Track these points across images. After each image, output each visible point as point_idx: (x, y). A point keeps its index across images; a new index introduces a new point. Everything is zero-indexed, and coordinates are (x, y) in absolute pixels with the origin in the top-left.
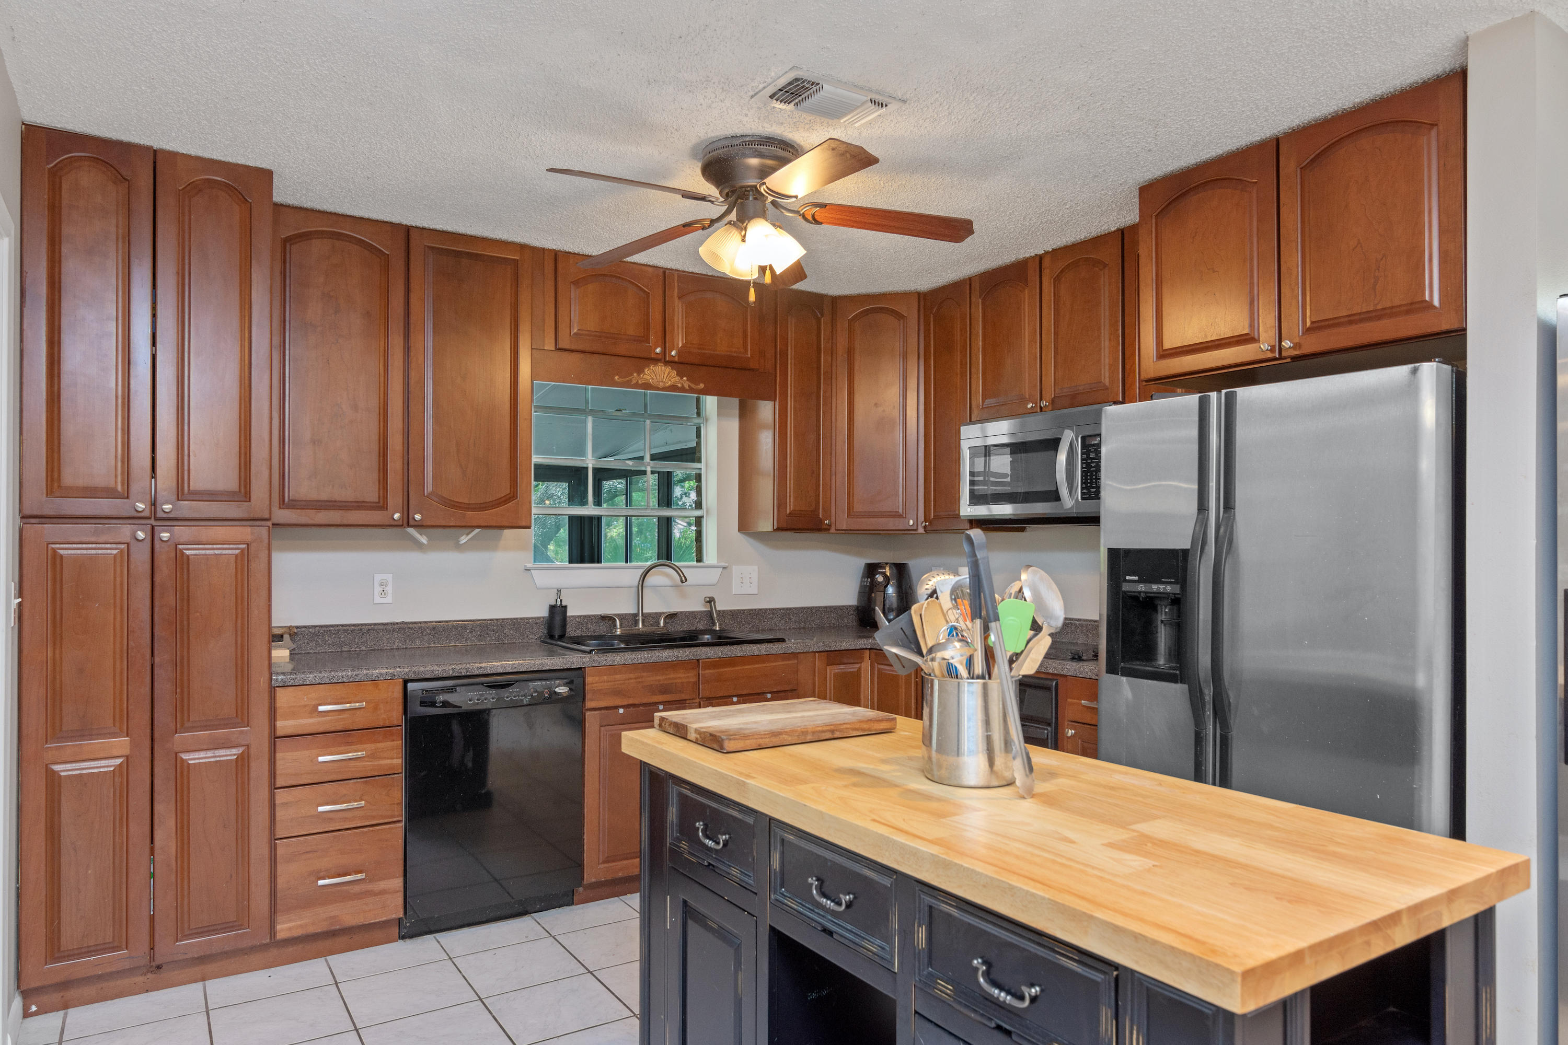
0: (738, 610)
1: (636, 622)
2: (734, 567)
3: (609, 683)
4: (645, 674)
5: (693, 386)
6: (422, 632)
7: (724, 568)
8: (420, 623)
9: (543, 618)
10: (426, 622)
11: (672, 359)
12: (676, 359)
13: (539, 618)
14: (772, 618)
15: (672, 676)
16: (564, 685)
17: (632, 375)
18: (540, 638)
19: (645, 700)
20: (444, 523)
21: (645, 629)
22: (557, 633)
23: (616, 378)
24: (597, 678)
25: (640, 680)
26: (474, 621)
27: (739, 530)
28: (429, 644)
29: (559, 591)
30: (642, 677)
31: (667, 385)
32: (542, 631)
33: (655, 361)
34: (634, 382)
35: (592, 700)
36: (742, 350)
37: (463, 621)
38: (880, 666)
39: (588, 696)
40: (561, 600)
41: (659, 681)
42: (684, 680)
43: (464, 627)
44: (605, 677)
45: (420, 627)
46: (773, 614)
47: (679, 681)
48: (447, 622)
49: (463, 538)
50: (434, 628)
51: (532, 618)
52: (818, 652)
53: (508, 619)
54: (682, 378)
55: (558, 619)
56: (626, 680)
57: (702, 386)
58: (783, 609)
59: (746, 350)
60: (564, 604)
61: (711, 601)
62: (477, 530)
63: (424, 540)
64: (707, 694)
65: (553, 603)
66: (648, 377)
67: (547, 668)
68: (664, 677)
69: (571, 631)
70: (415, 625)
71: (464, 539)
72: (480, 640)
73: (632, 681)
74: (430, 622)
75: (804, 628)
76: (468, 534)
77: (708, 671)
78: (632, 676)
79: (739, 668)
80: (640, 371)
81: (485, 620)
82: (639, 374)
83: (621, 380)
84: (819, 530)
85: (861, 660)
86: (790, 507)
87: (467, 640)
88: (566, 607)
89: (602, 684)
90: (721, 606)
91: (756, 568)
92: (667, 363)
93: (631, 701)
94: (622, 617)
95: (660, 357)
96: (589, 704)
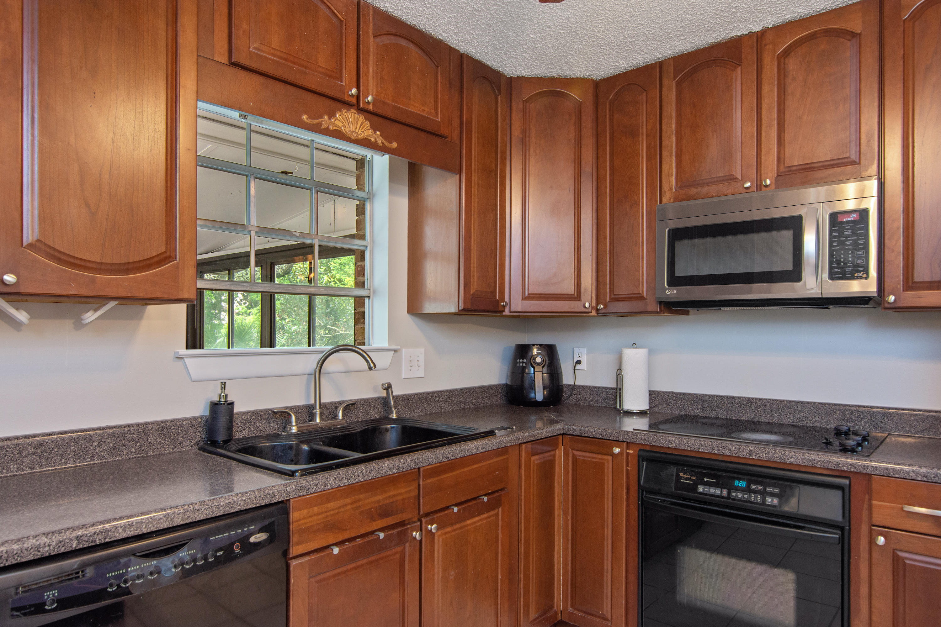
0: (409, 395)
1: (312, 417)
2: (403, 349)
3: (320, 516)
4: (362, 496)
5: (386, 143)
6: (20, 452)
7: (395, 351)
8: (17, 438)
9: (201, 417)
10: (27, 437)
11: (367, 106)
12: (371, 107)
13: (195, 418)
14: (438, 401)
15: (392, 493)
16: (261, 531)
17: (322, 117)
18: (197, 444)
19: (363, 531)
20: (59, 291)
21: (324, 423)
22: (221, 438)
23: (305, 117)
24: (305, 512)
25: (357, 504)
26: (104, 429)
27: (409, 312)
28: (31, 468)
29: (224, 385)
30: (359, 500)
31: (360, 137)
32: (199, 436)
33: (348, 105)
34: (324, 126)
35: (298, 543)
36: (433, 111)
37: (87, 430)
38: (576, 453)
39: (294, 539)
40: (226, 396)
41: (379, 501)
42: (404, 496)
43: (90, 439)
44: (316, 508)
45: (17, 445)
46: (439, 397)
47: (400, 498)
48: (62, 433)
49: (89, 314)
50: (41, 444)
51: (186, 419)
52: (524, 443)
53: (153, 423)
54: (375, 133)
55: (222, 421)
56: (340, 507)
57: (395, 145)
58: (447, 391)
59: (437, 113)
60: (230, 399)
61: (388, 387)
62: (112, 304)
63: (22, 316)
64: (428, 510)
65: (216, 399)
66: (341, 124)
67: (238, 508)
68: (385, 495)
69: (239, 433)
70: (9, 443)
71: (90, 317)
72: (113, 456)
73: (349, 507)
74: (34, 436)
75: (464, 409)
76: (96, 310)
77: (429, 481)
78: (348, 500)
79: (458, 472)
80: (331, 115)
81: (120, 427)
82: (330, 118)
83: (309, 121)
84: (496, 312)
85: (556, 446)
86: (473, 288)
87: (93, 456)
88: (232, 404)
89: (311, 519)
90: (397, 391)
91: (423, 350)
92: (362, 111)
93: (347, 535)
94: (296, 409)
95: (354, 101)
96: (294, 550)
